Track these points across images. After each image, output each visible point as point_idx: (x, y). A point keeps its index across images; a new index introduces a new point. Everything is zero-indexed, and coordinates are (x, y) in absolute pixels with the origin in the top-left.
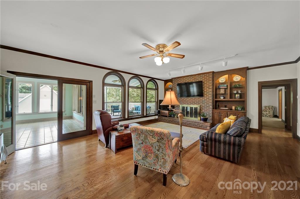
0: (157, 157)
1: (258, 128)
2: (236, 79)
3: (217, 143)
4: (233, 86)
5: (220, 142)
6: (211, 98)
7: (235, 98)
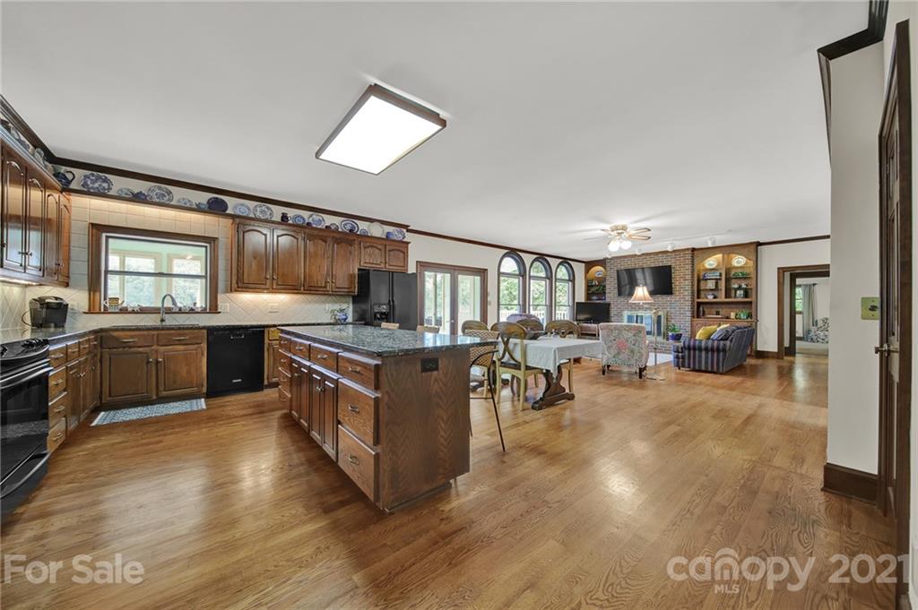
0: (632, 352)
1: (776, 350)
2: (738, 262)
3: (697, 352)
4: (729, 275)
5: (700, 349)
6: (689, 298)
7: (735, 297)
